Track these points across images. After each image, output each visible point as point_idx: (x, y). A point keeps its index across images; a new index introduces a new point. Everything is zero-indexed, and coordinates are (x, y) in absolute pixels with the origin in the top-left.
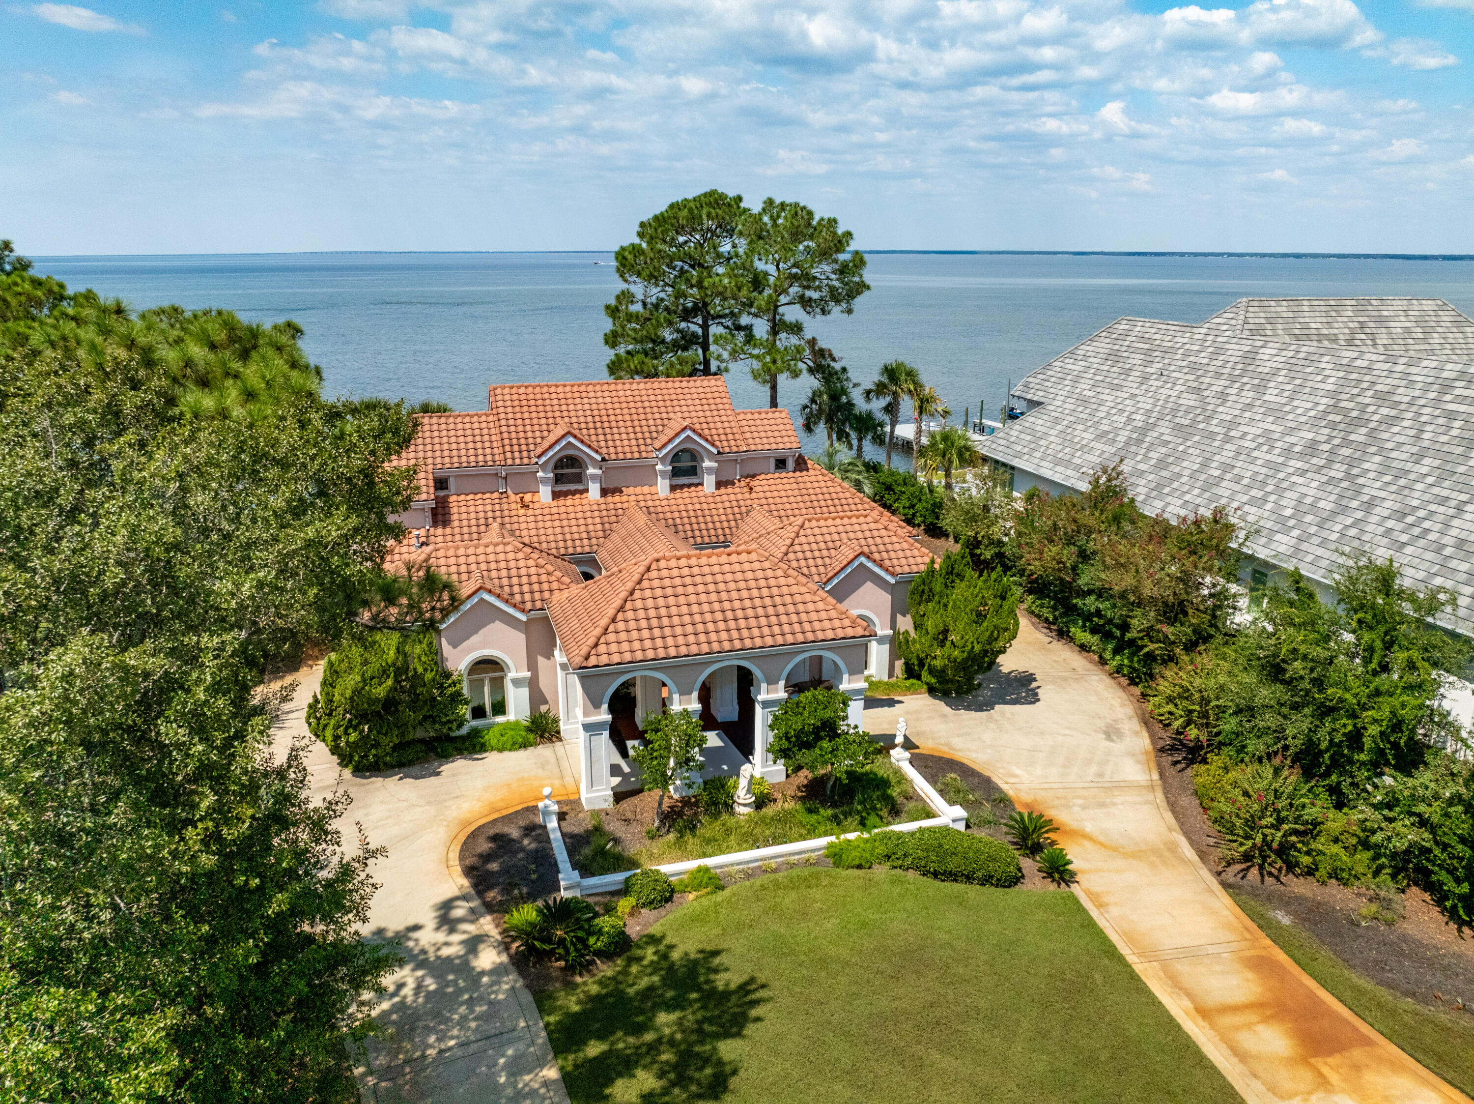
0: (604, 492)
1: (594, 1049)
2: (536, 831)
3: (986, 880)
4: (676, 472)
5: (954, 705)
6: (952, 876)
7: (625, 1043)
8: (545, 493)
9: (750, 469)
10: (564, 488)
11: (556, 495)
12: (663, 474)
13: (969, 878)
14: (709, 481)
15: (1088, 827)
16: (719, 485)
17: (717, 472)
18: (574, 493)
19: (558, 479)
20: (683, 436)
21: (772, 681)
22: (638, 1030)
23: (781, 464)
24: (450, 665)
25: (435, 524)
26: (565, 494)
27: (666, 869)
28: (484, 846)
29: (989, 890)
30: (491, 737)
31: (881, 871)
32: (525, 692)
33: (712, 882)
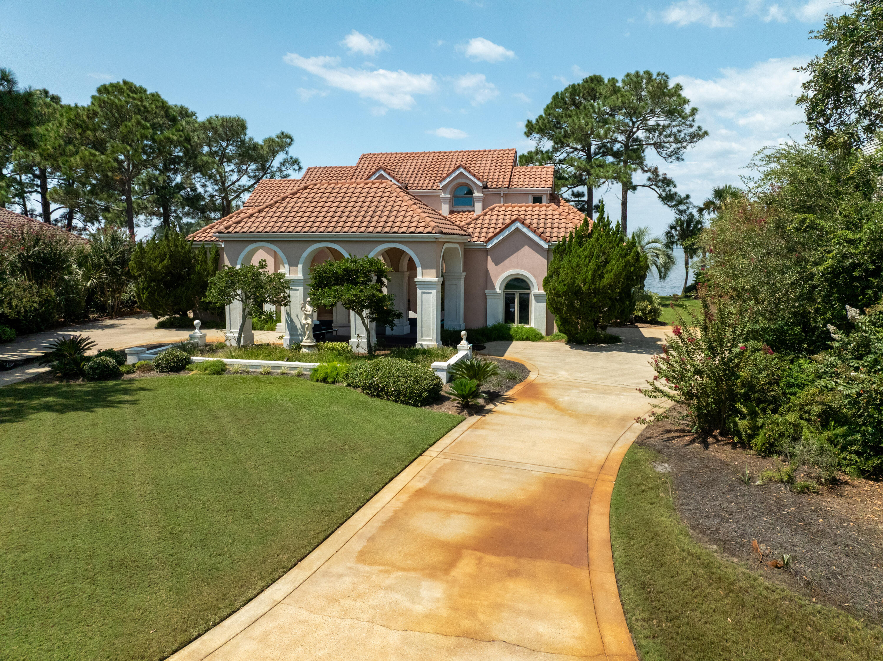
4: (454, 200)
9: (511, 202)
12: (444, 199)
14: (478, 207)
15: (566, 400)
17: (483, 200)
20: (458, 172)
23: (537, 200)
31: (339, 385)
33: (219, 369)
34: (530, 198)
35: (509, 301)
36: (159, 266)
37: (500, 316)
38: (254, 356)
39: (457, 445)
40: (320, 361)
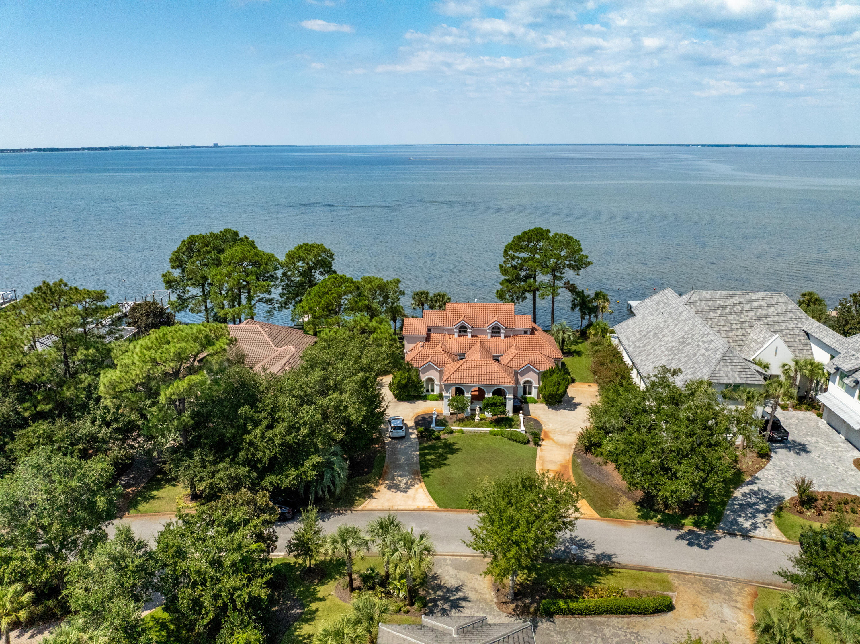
0: (472, 336)
1: (426, 451)
2: (431, 417)
3: (519, 442)
4: (493, 332)
5: (549, 408)
6: (512, 440)
7: (432, 452)
8: (456, 335)
9: (516, 333)
10: (462, 334)
11: (459, 336)
12: (489, 333)
13: (516, 441)
14: (503, 336)
15: (555, 438)
16: (505, 337)
17: (505, 333)
18: (464, 336)
19: (460, 332)
20: (495, 323)
21: (489, 393)
22: (435, 450)
23: (526, 332)
24: (422, 378)
25: (426, 341)
26: (461, 336)
27: (453, 428)
28: (420, 418)
29: (520, 445)
30: (429, 397)
31: (499, 437)
32: (439, 387)
33: (462, 432)
34: (523, 332)
35: (525, 387)
37: (522, 393)
38: (466, 426)
39: (541, 457)
40: (489, 427)
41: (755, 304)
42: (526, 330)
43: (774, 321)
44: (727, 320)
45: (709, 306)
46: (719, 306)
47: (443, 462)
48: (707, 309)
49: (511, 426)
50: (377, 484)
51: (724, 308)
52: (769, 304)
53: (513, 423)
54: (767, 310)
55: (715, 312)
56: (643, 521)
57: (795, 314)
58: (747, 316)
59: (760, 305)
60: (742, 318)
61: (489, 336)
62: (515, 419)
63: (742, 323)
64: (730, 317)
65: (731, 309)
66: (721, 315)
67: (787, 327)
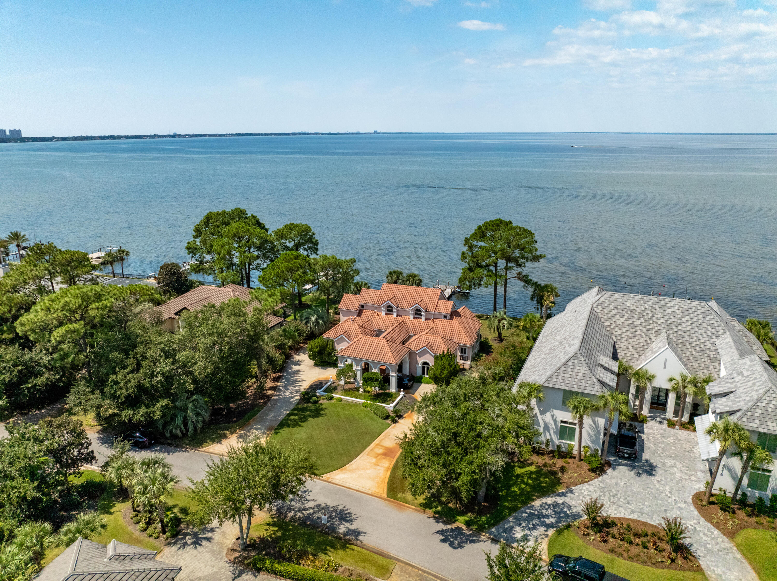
0: (397, 316)
1: (296, 412)
2: (326, 384)
4: (415, 314)
6: (376, 414)
7: (300, 413)
8: (383, 313)
9: (436, 317)
10: (389, 312)
11: (386, 314)
12: (412, 314)
13: (379, 416)
14: (423, 318)
16: (426, 319)
17: (426, 316)
18: (390, 314)
19: (387, 310)
20: (416, 306)
21: (375, 368)
22: (303, 412)
23: (445, 317)
24: (337, 348)
25: (357, 316)
26: (388, 314)
27: (336, 395)
29: (379, 419)
31: (367, 409)
33: (340, 400)
34: (443, 317)
35: (424, 368)
36: (316, 350)
37: (421, 373)
38: (348, 395)
39: (387, 433)
40: (364, 399)
41: (669, 311)
42: (445, 314)
43: (684, 331)
44: (633, 325)
45: (617, 309)
46: (629, 309)
47: (300, 423)
48: (614, 312)
49: (385, 401)
50: (232, 433)
51: (633, 312)
52: (685, 312)
53: (389, 399)
54: (680, 318)
55: (622, 316)
56: (422, 509)
57: (712, 326)
58: (657, 323)
59: (674, 313)
60: (649, 324)
61: (411, 317)
62: (394, 396)
63: (649, 329)
64: (637, 322)
65: (641, 314)
66: (627, 319)
67: (698, 339)
